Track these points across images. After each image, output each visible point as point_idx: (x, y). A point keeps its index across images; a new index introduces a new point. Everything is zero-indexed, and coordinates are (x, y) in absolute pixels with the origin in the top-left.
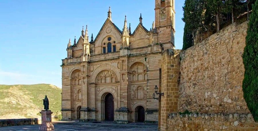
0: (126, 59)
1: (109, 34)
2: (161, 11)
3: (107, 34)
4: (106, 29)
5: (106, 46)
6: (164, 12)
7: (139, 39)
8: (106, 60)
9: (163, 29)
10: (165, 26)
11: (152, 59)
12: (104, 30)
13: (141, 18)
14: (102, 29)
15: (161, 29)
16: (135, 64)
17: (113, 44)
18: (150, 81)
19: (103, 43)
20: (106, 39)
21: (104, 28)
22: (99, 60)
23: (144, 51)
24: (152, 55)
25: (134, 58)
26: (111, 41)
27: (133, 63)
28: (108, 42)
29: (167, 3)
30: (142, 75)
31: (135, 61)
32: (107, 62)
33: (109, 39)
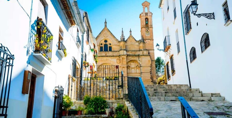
0: (125, 57)
1: (106, 38)
2: (146, 29)
3: (104, 37)
4: (103, 34)
5: (103, 46)
6: (148, 30)
7: (130, 44)
8: (107, 56)
9: (148, 40)
10: (150, 39)
11: (144, 59)
12: (102, 34)
13: (131, 31)
14: (100, 34)
15: (146, 40)
16: (131, 61)
17: (109, 46)
18: (143, 74)
19: (100, 43)
20: (103, 41)
21: (102, 33)
22: (100, 56)
23: (137, 53)
24: (143, 56)
25: (130, 57)
26: (107, 43)
27: (129, 60)
28: (105, 43)
29: (150, 25)
30: (135, 69)
31: (131, 59)
32: (108, 58)
33: (106, 41)
